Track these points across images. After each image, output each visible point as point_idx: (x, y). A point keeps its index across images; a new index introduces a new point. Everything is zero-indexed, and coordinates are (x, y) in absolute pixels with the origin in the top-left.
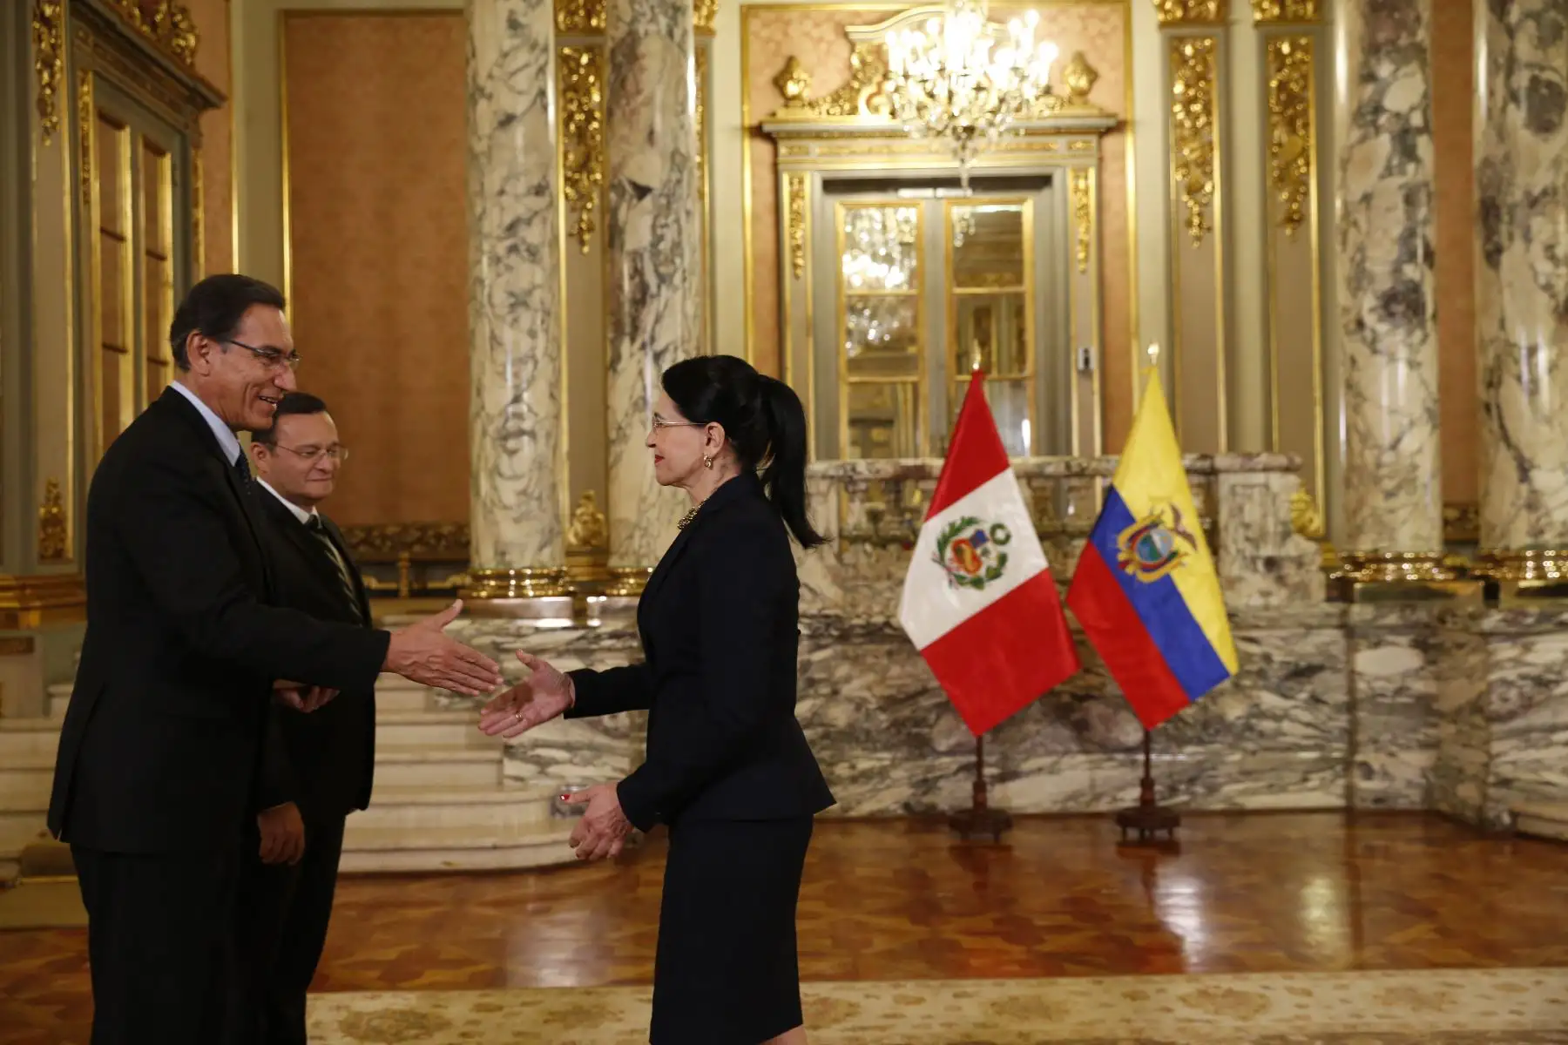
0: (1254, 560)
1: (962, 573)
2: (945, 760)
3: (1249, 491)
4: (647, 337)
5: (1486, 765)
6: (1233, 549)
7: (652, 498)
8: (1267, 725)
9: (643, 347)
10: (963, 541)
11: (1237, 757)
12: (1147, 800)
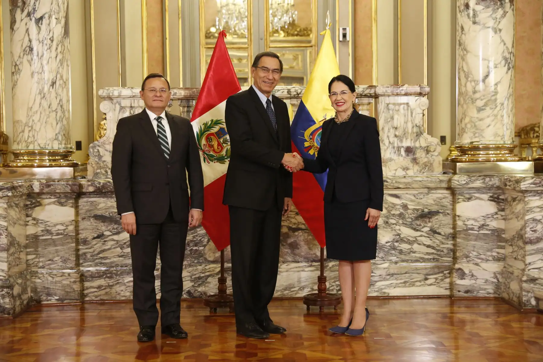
0: (399, 148)
1: (211, 153)
2: (212, 266)
3: (397, 107)
4: (30, 9)
5: (524, 270)
6: (386, 142)
7: (36, 107)
8: (405, 246)
9: (29, 15)
10: (212, 134)
11: (386, 265)
12: (322, 289)
